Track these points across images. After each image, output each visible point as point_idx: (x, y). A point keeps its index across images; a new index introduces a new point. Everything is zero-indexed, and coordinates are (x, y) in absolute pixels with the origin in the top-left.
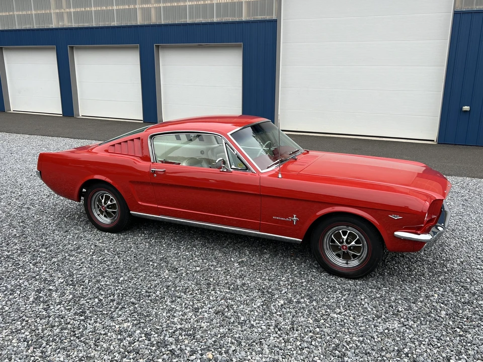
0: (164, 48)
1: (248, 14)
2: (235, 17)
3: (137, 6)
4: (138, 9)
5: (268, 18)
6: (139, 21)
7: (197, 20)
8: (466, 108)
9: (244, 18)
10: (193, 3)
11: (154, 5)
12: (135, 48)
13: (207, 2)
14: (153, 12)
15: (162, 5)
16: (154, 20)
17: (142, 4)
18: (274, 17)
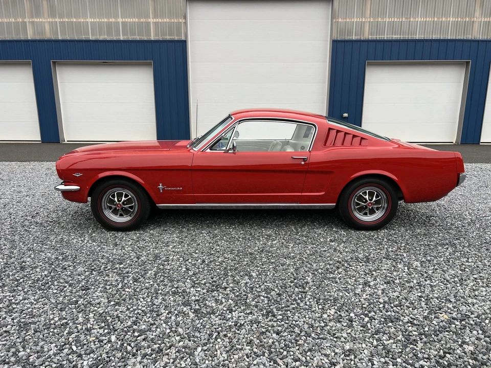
0: (61, 64)
1: (156, 34)
2: (143, 36)
3: (27, 20)
4: (27, 24)
5: (176, 38)
6: (30, 36)
7: (102, 38)
8: (346, 115)
9: (152, 38)
10: (95, 20)
11: (48, 20)
12: (28, 64)
13: (111, 20)
14: (47, 27)
15: (57, 20)
16: (48, 35)
17: (32, 17)
18: (183, 38)
